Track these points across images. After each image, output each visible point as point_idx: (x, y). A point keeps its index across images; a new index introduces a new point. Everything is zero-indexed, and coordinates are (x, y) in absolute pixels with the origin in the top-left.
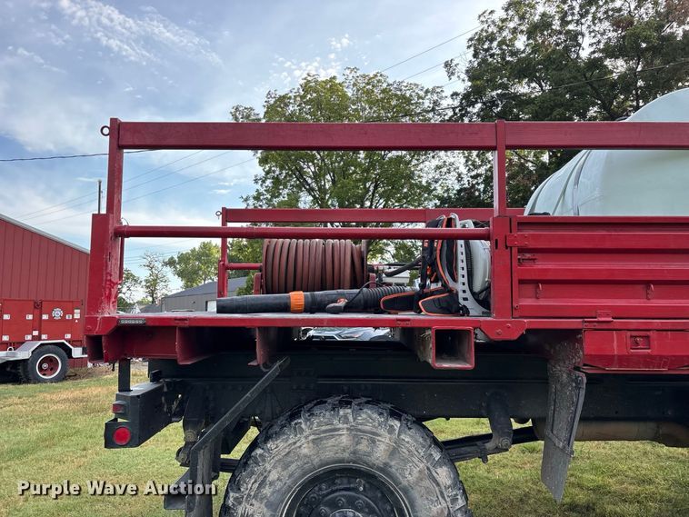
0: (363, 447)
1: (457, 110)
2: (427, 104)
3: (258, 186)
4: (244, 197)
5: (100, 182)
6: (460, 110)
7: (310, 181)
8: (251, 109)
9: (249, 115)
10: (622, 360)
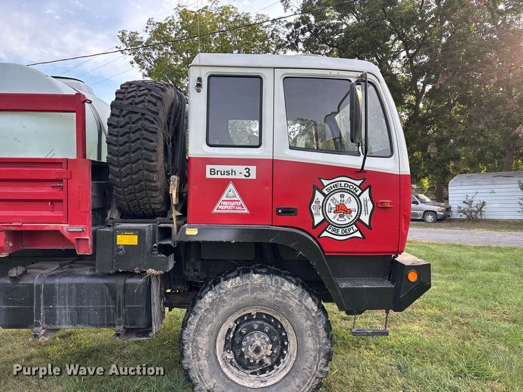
6: (293, 38)
8: (137, 33)
9: (135, 38)
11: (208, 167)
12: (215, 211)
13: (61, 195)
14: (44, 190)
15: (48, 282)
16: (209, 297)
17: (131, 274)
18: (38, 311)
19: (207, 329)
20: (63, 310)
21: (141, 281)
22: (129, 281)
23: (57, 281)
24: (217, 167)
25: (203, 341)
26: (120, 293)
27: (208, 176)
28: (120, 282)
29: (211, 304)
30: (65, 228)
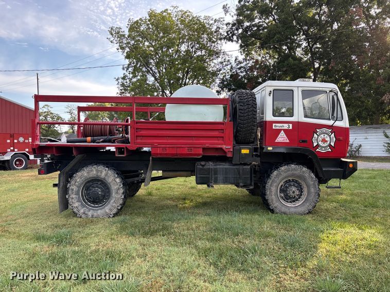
0: (99, 174)
1: (229, 33)
2: (214, 29)
3: (125, 72)
4: (117, 78)
5: (37, 74)
6: (231, 33)
7: (153, 68)
8: (120, 28)
9: (119, 32)
10: (160, 154)
11: (274, 125)
12: (276, 141)
13: (222, 135)
14: (216, 133)
15: (215, 167)
16: (275, 173)
17: (245, 164)
18: (212, 178)
19: (275, 185)
20: (220, 177)
21: (249, 167)
22: (244, 167)
23: (218, 167)
24: (277, 125)
25: (273, 189)
26: (241, 171)
27: (274, 128)
28: (241, 167)
29: (276, 175)
30: (224, 147)
